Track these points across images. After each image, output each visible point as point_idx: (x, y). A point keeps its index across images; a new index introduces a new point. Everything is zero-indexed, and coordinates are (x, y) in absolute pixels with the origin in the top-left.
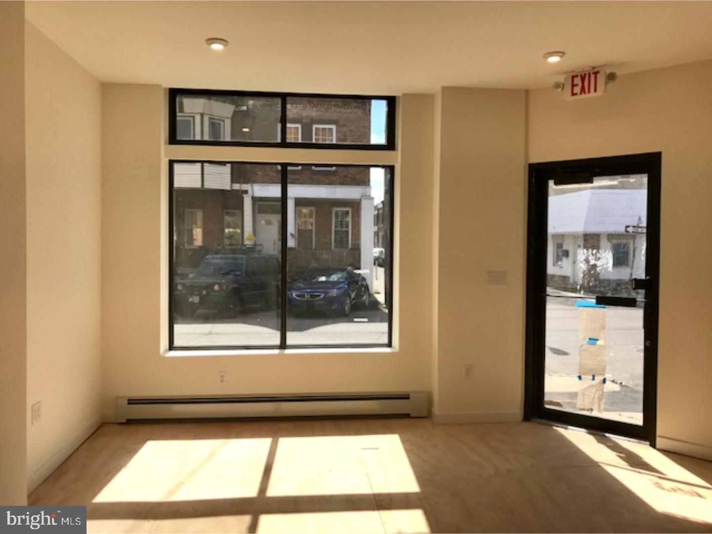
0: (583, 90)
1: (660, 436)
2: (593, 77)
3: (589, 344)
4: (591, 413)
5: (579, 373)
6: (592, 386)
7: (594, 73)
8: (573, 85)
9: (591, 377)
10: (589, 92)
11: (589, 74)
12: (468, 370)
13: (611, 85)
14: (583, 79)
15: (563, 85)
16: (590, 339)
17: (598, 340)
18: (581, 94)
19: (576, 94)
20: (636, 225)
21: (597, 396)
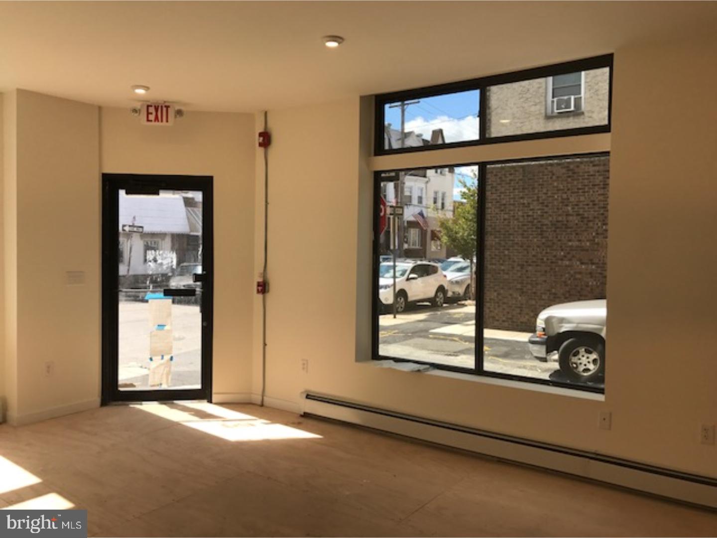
0: (156, 119)
1: (216, 393)
2: (164, 109)
3: (157, 329)
4: (160, 387)
5: (151, 355)
6: (162, 364)
7: (166, 106)
8: (148, 113)
9: (160, 357)
10: (162, 121)
11: (162, 107)
12: (48, 367)
13: (179, 119)
14: (156, 110)
15: (140, 110)
16: (159, 326)
17: (165, 326)
18: (155, 121)
19: (151, 121)
20: (131, 224)
21: (165, 372)
